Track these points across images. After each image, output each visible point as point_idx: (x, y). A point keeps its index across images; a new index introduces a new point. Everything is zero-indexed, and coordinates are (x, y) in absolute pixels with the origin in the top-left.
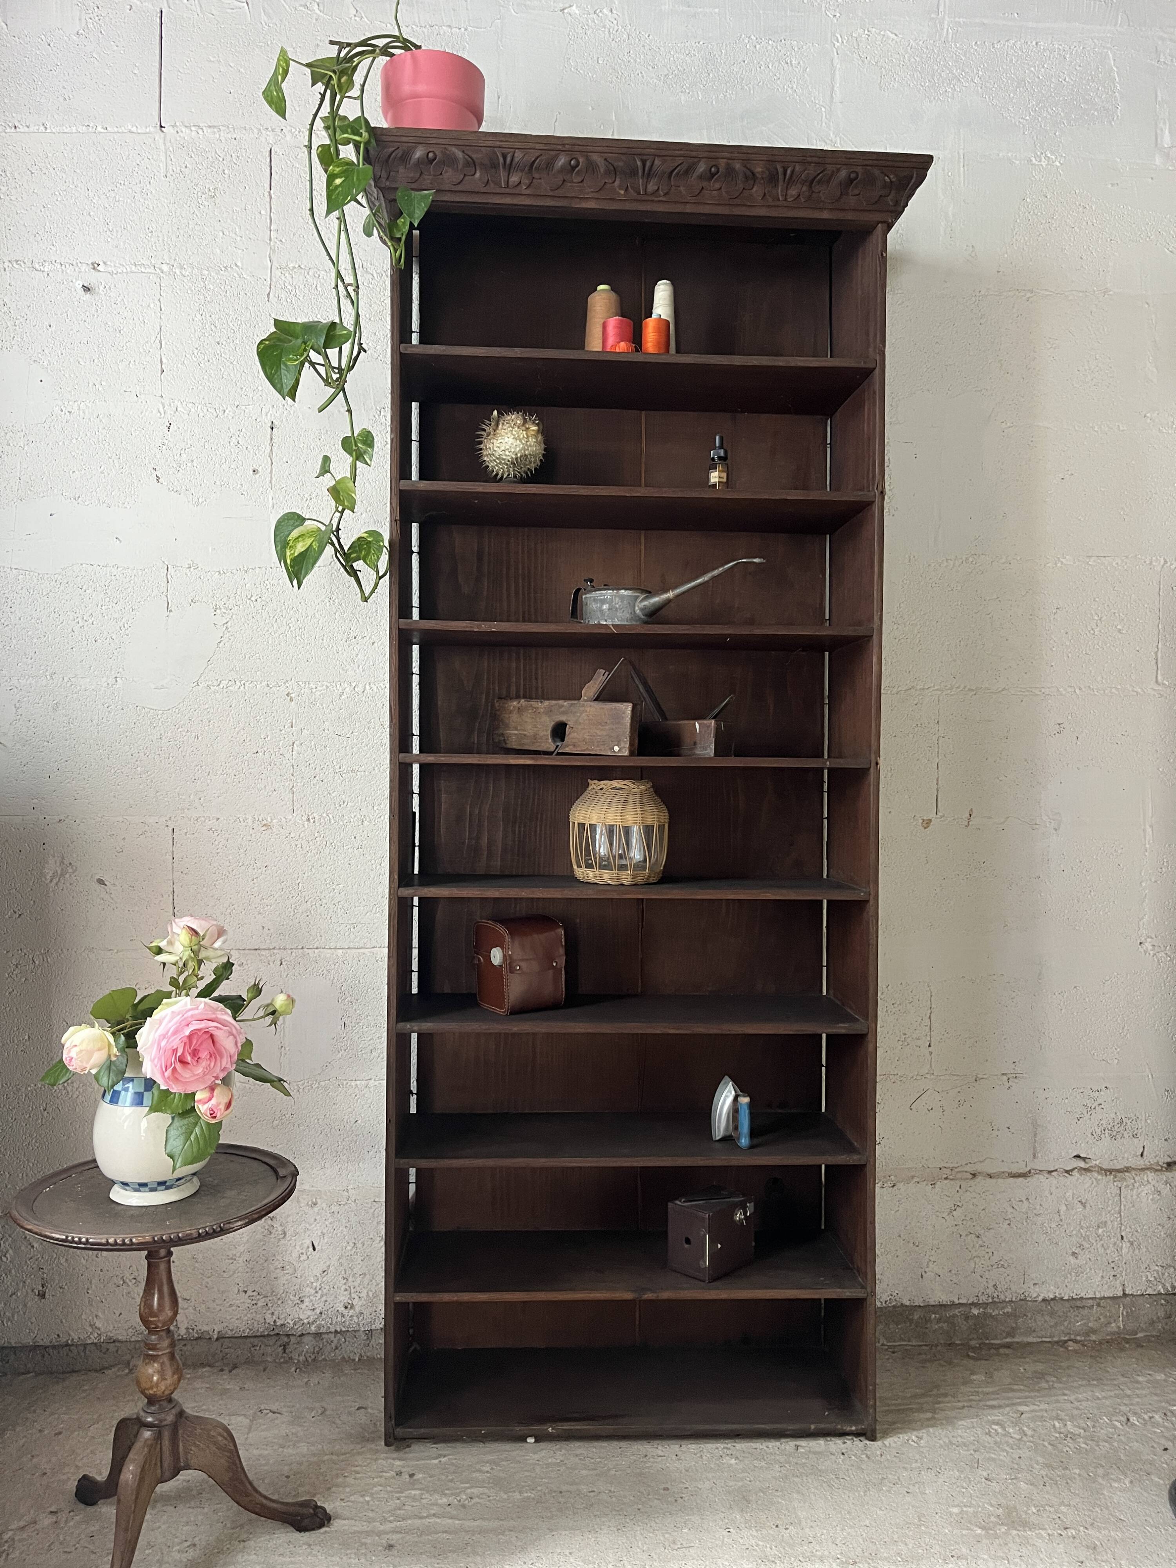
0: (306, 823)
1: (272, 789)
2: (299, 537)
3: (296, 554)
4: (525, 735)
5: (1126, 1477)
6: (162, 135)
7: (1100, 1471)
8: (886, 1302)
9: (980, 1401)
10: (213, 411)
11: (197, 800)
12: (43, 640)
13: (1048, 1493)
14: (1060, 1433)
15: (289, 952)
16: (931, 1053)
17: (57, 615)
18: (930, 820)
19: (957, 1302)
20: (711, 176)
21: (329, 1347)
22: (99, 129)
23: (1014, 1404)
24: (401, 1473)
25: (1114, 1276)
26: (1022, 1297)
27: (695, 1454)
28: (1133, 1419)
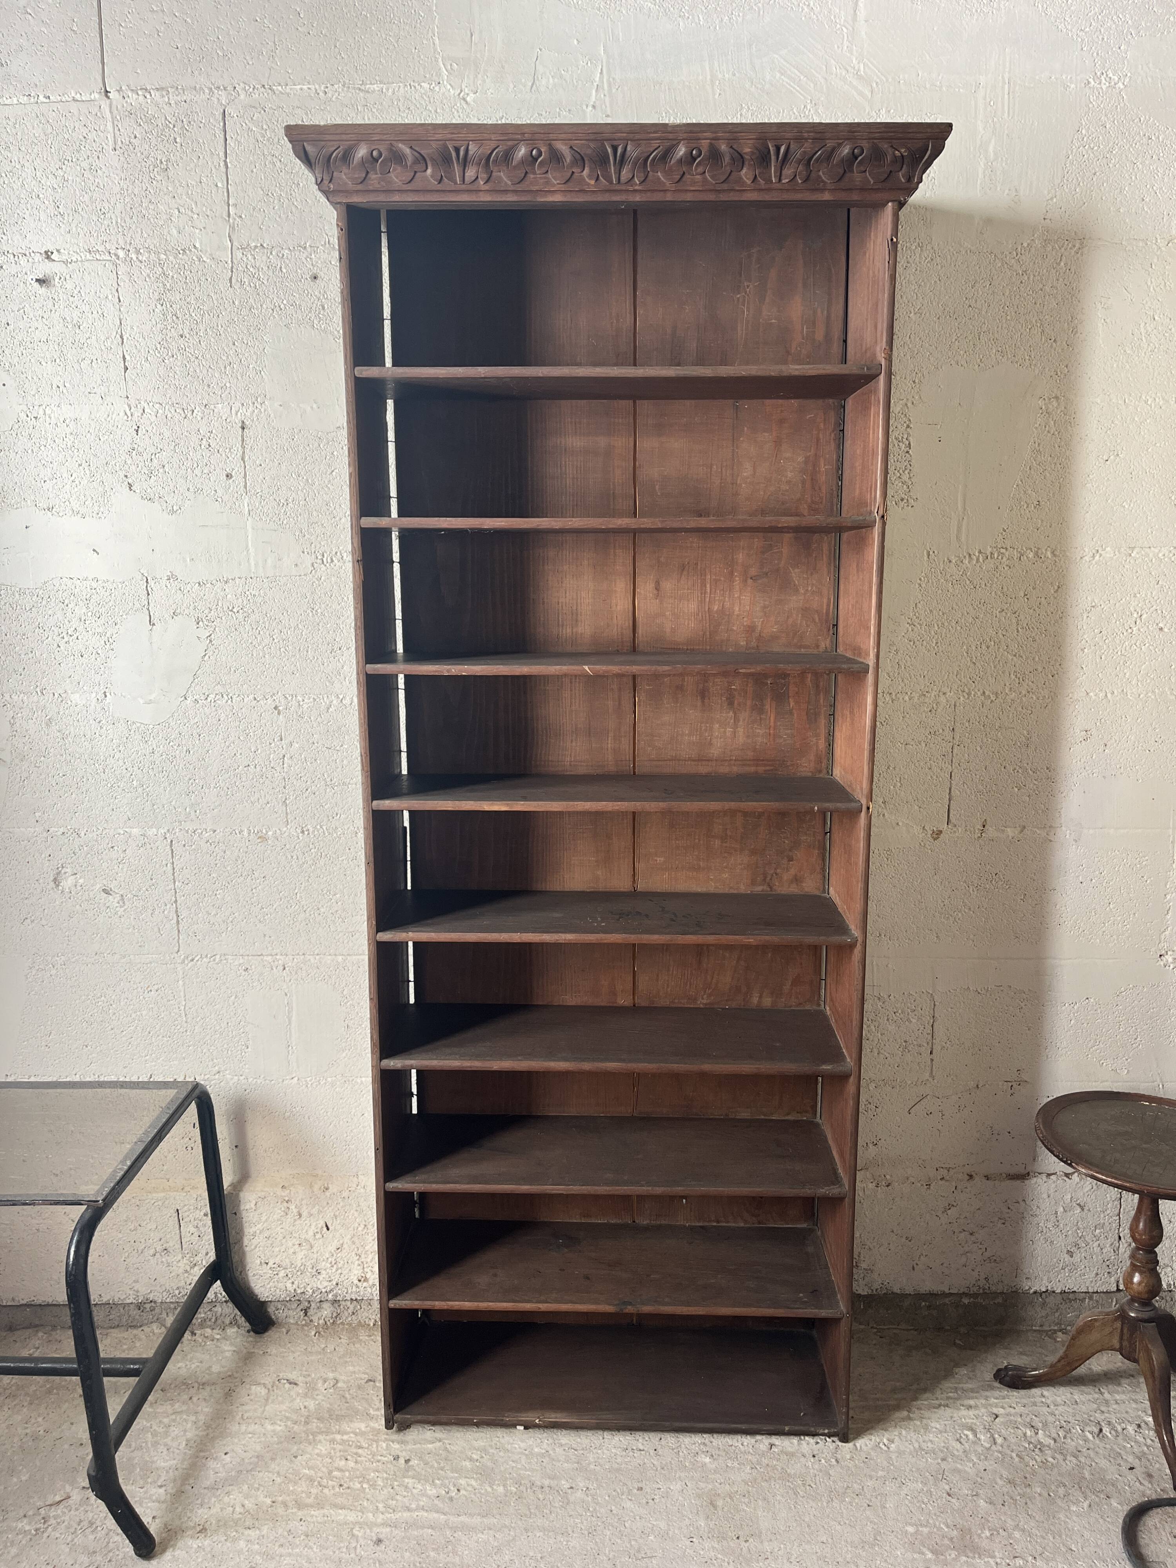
0: (301, 835)
1: (266, 802)
5: (1086, 1498)
6: (108, 101)
7: (1061, 1491)
8: (876, 1290)
9: (957, 1399)
10: (182, 412)
11: (193, 813)
12: (30, 655)
13: (1005, 1514)
14: (1030, 1443)
15: (291, 957)
16: (932, 1060)
17: (42, 631)
18: (941, 832)
19: (947, 1291)
20: (691, 160)
21: (346, 1313)
23: (990, 1405)
25: (1109, 1273)
26: (1014, 1289)
27: (673, 1449)
28: (1106, 1430)
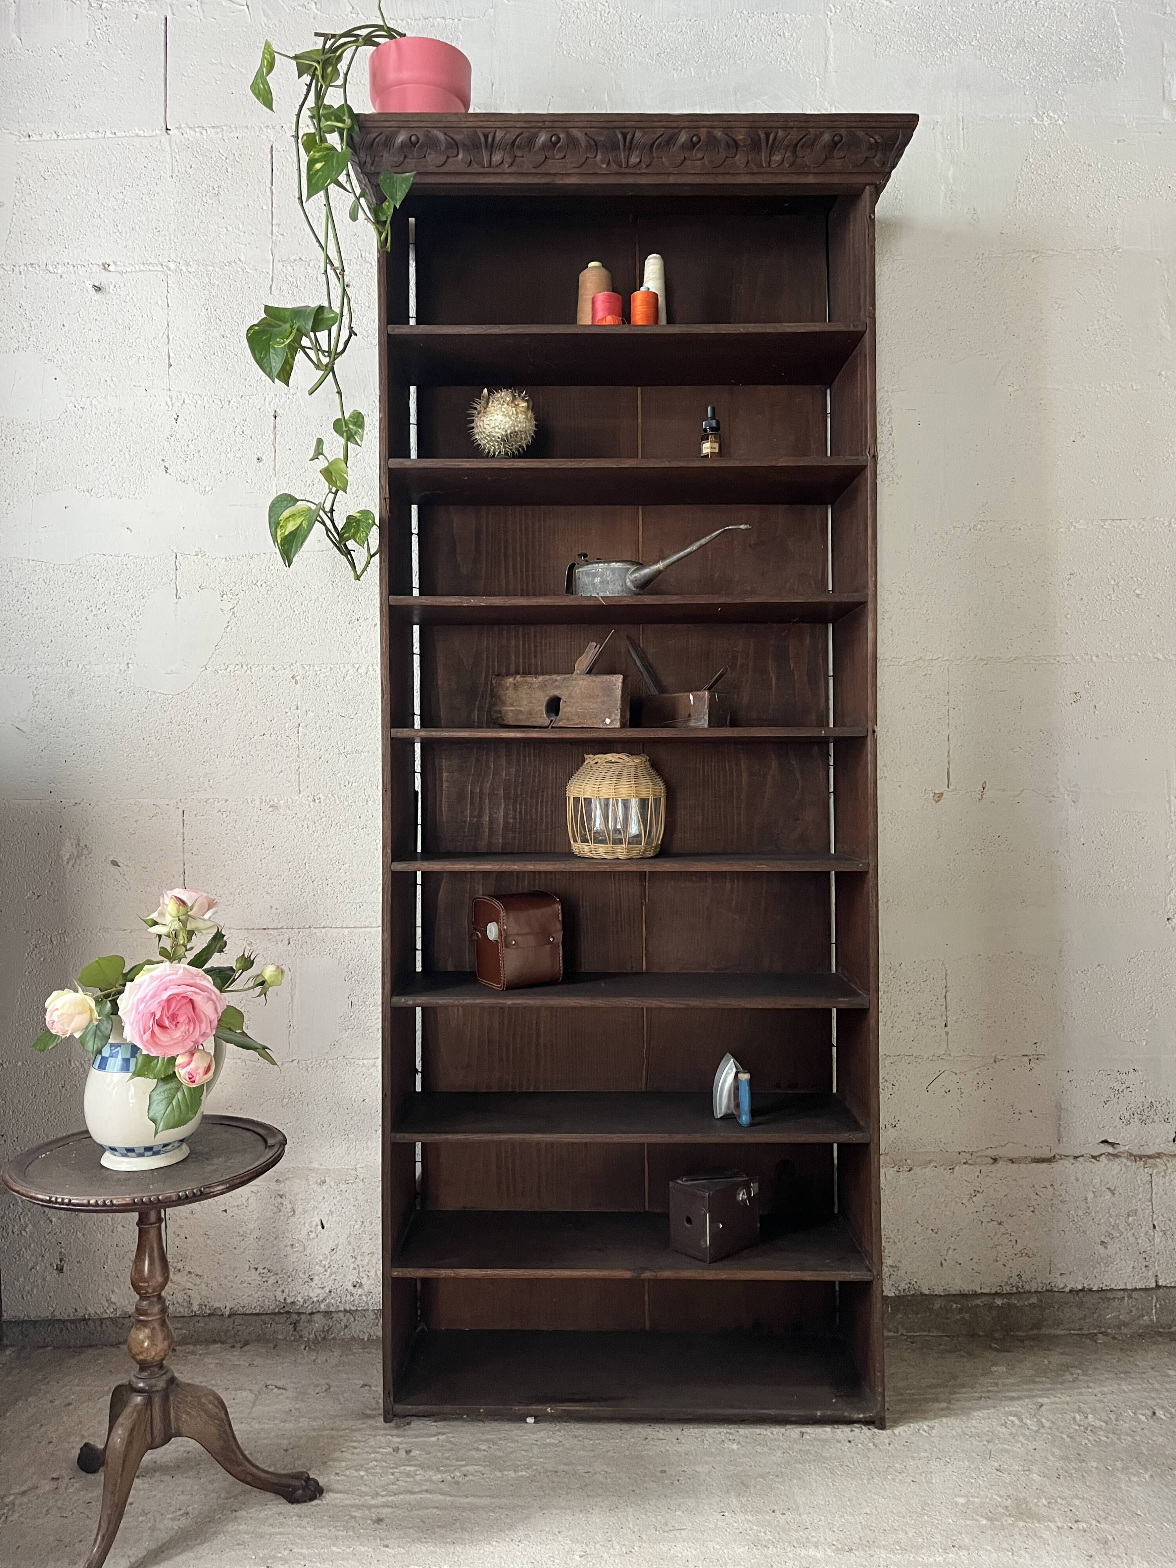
0: (313, 804)
1: (279, 770)
2: (290, 516)
3: (286, 533)
4: (521, 711)
5: (1146, 1470)
6: (168, 137)
7: (1119, 1464)
8: (904, 1290)
9: (999, 1392)
10: (219, 403)
11: (206, 783)
12: (59, 628)
13: (1062, 1485)
14: (1080, 1426)
15: (297, 931)
16: (947, 1033)
17: (72, 605)
18: (942, 794)
19: (979, 1291)
20: (692, 145)
21: (338, 1326)
22: (108, 134)
23: (1035, 1396)
24: (398, 1449)
25: (1146, 1266)
26: (1049, 1287)
27: (697, 1438)
28: (1160, 1413)
